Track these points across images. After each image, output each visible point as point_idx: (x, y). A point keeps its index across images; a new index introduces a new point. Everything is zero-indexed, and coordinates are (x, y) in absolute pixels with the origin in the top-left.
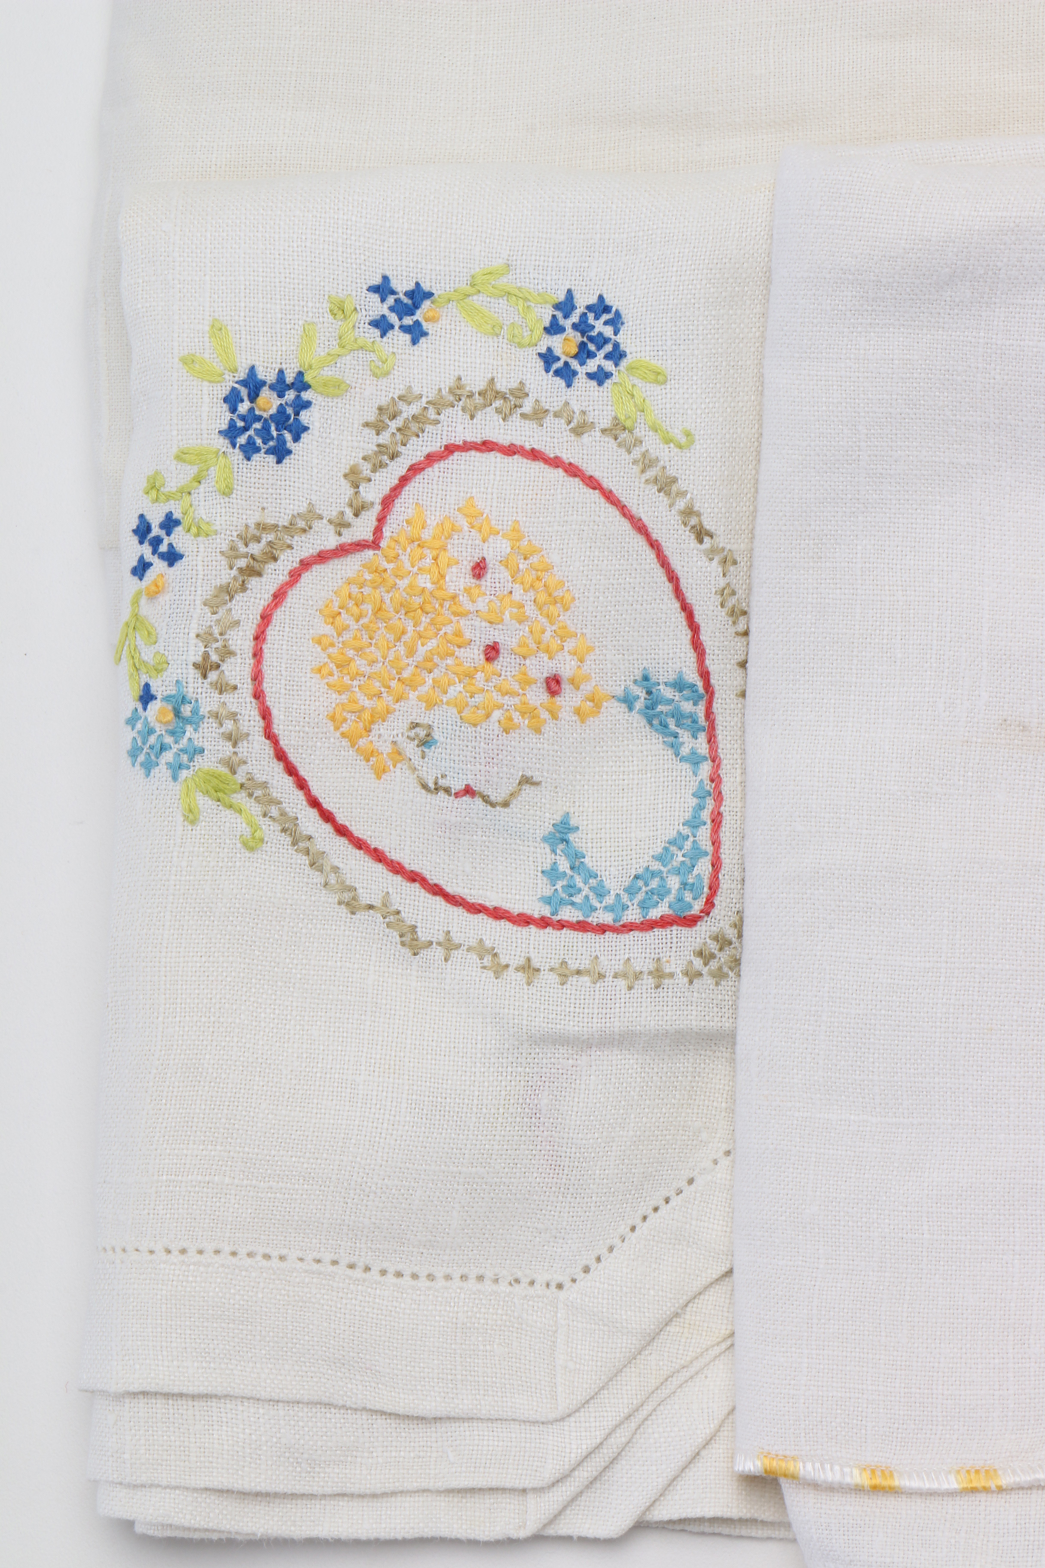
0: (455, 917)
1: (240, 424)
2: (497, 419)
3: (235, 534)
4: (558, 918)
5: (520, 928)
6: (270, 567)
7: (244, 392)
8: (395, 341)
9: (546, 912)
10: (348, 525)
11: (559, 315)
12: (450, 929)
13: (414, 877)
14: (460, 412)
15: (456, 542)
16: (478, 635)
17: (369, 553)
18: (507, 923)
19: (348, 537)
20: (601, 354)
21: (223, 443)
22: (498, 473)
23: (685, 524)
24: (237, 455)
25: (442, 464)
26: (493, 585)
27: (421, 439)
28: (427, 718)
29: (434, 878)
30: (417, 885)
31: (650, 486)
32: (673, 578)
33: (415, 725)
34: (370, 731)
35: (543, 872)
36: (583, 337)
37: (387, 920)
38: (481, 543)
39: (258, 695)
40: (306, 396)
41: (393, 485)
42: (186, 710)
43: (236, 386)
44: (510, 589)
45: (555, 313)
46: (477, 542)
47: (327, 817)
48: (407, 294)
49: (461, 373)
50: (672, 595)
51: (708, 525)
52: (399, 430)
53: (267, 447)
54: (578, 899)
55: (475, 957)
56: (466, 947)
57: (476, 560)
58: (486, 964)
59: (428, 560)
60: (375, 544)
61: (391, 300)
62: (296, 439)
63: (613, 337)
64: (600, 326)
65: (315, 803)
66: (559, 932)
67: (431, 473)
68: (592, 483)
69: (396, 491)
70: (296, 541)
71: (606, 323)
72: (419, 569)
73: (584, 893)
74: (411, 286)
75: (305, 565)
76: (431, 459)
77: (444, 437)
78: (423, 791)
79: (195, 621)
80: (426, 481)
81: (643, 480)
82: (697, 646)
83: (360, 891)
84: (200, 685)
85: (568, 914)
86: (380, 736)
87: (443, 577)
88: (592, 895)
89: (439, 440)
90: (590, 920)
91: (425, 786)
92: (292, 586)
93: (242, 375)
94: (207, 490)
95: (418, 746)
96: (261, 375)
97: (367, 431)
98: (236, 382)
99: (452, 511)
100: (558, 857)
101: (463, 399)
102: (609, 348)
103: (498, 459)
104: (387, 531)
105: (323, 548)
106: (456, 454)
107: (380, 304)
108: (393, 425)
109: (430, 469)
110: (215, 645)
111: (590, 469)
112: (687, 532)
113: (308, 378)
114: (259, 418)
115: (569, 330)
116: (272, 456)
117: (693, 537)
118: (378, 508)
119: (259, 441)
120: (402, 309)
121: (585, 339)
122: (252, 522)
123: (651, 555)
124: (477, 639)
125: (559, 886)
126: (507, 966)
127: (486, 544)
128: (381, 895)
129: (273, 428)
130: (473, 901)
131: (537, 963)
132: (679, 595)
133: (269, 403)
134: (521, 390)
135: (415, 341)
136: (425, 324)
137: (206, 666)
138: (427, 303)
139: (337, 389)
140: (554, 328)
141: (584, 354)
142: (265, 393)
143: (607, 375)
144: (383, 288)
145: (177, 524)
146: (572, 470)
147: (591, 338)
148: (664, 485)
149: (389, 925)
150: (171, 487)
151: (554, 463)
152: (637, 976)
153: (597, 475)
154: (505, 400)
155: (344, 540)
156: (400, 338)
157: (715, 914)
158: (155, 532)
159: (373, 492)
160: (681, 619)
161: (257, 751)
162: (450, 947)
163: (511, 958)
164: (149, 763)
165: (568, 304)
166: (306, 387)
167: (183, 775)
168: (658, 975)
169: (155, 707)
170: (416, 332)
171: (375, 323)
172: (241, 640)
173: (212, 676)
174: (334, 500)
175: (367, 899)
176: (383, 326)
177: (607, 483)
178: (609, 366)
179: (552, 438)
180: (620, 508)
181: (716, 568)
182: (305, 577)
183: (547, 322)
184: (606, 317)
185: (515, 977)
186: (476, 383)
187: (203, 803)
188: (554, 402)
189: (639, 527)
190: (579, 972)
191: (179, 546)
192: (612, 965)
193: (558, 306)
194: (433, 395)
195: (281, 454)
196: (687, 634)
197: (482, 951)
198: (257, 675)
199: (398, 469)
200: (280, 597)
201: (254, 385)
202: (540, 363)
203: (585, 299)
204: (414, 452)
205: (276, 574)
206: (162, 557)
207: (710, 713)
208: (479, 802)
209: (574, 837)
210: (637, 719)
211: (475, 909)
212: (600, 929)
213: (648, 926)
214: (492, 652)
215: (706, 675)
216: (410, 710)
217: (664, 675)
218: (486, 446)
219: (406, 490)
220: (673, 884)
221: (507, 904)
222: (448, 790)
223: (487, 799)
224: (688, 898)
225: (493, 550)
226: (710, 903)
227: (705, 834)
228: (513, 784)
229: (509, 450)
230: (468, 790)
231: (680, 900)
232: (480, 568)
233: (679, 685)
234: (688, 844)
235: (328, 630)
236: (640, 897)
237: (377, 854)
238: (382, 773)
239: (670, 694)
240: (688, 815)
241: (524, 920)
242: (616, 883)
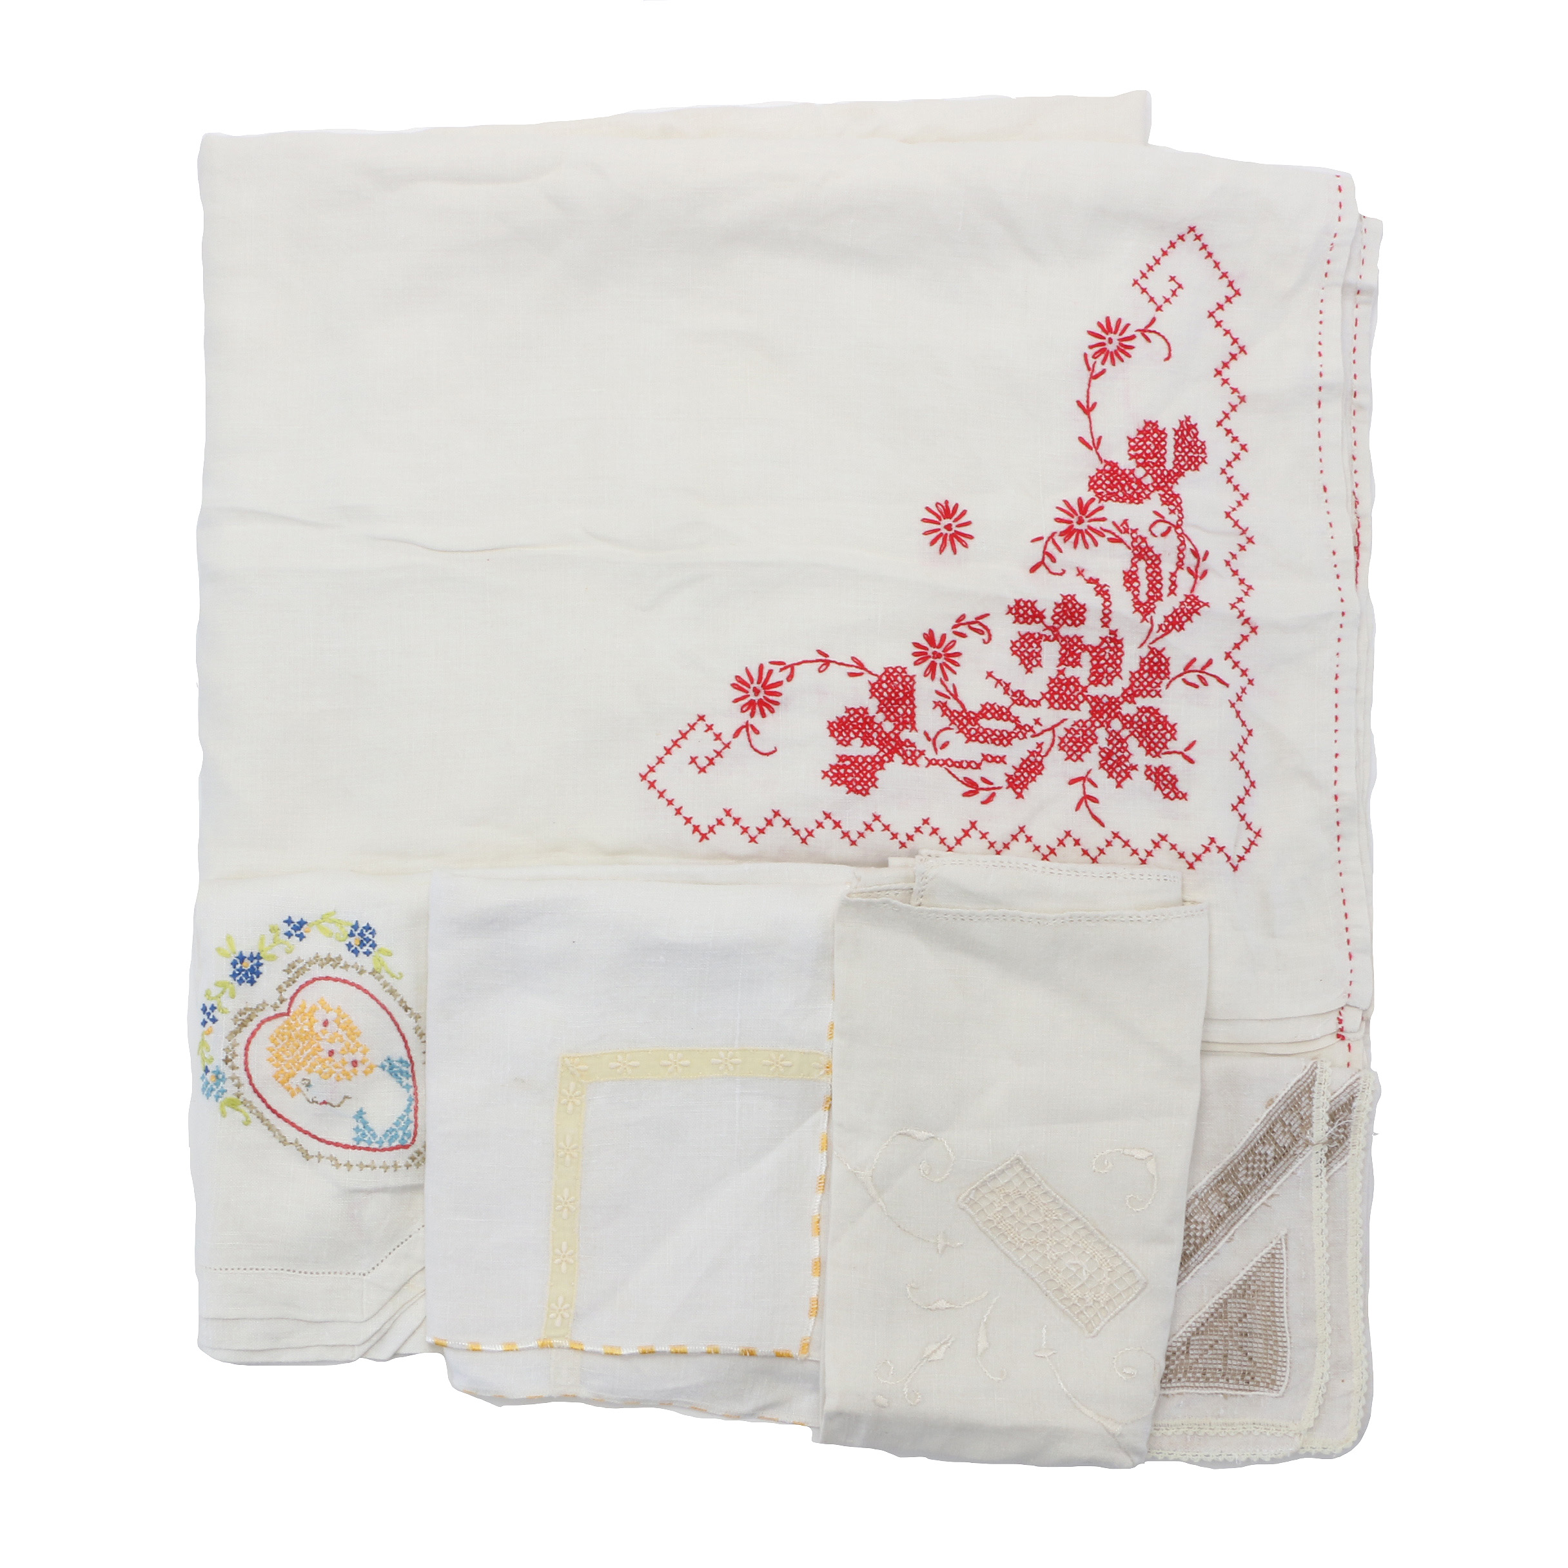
1: (237, 972)
2: (331, 968)
3: (236, 1013)
4: (359, 1146)
6: (250, 1023)
7: (238, 961)
8: (294, 941)
9: (355, 1144)
10: (278, 1007)
11: (353, 930)
12: (319, 1150)
13: (306, 1132)
14: (318, 966)
15: (317, 1013)
16: (326, 1047)
17: (286, 1017)
19: (278, 1012)
20: (368, 945)
21: (231, 980)
23: (400, 1006)
24: (236, 984)
25: (311, 985)
27: (304, 976)
28: (308, 1077)
31: (387, 993)
32: (397, 1024)
33: (304, 1079)
34: (288, 1082)
35: (353, 1129)
36: (362, 938)
37: (297, 1147)
38: (326, 1014)
39: (247, 1070)
40: (261, 961)
42: (220, 1076)
43: (235, 959)
44: (337, 1030)
45: (351, 930)
46: (324, 1013)
47: (274, 1111)
48: (298, 923)
49: (318, 952)
50: (396, 1030)
51: (409, 1005)
52: (296, 972)
53: (247, 980)
54: (366, 1139)
55: (329, 1160)
56: (326, 1157)
57: (324, 1020)
58: (333, 1163)
59: (307, 1020)
60: (288, 1014)
61: (292, 925)
62: (258, 977)
63: (372, 939)
64: (367, 935)
65: (269, 1107)
68: (366, 991)
69: (295, 994)
70: (259, 1014)
71: (370, 933)
72: (304, 1023)
73: (368, 1137)
74: (299, 920)
75: (263, 1022)
76: (308, 983)
78: (308, 1103)
79: (222, 1044)
81: (384, 991)
82: (407, 1047)
83: (287, 1138)
84: (225, 1067)
85: (362, 1144)
86: (292, 1083)
87: (312, 1026)
88: (371, 1138)
90: (370, 1146)
91: (308, 1101)
92: (258, 1030)
93: (237, 955)
94: (226, 996)
95: (306, 1087)
96: (244, 955)
97: (284, 973)
98: (235, 957)
99: (314, 1002)
100: (359, 1123)
101: (319, 961)
102: (371, 943)
104: (292, 1010)
105: (269, 1016)
107: (288, 927)
108: (294, 971)
110: (230, 1053)
111: (365, 987)
112: (401, 1009)
113: (261, 955)
114: (244, 970)
115: (356, 936)
116: (249, 983)
117: (403, 1010)
118: (289, 1001)
119: (244, 978)
120: (296, 929)
122: (242, 1008)
123: (388, 1017)
124: (326, 1049)
125: (359, 1134)
126: (341, 1164)
127: (328, 1014)
128: (294, 1139)
129: (249, 974)
131: (351, 1163)
132: (399, 1029)
133: (247, 965)
134: (339, 958)
135: (301, 940)
136: (305, 934)
137: (227, 1061)
138: (305, 926)
139: (273, 958)
140: (351, 935)
141: (362, 945)
142: (246, 961)
143: (370, 953)
144: (289, 921)
145: (215, 1008)
146: (359, 987)
147: (365, 939)
148: (392, 992)
149: (298, 1150)
150: (213, 995)
151: (352, 984)
152: (388, 1167)
153: (367, 989)
154: (334, 961)
155: (277, 1012)
156: (295, 939)
157: (416, 1143)
158: (208, 1010)
159: (287, 995)
160: (400, 1038)
161: (247, 1090)
162: (320, 1156)
163: (342, 1161)
164: (208, 1096)
165: (356, 927)
166: (261, 958)
167: (220, 1099)
168: (396, 1166)
169: (209, 1074)
170: (301, 937)
171: (286, 934)
172: (240, 1050)
173: (230, 1064)
174: (273, 998)
175: (289, 1141)
176: (289, 935)
177: (372, 992)
178: (371, 949)
179: (351, 975)
180: (377, 1000)
181: (412, 1020)
182: (263, 1026)
183: (349, 932)
184: (370, 931)
185: (343, 1168)
186: (323, 955)
187: (228, 1109)
188: (351, 963)
189: (384, 1007)
190: (367, 1166)
191: (217, 1017)
192: (378, 1163)
193: (353, 927)
194: (308, 960)
195: (252, 982)
196: (403, 1044)
197: (331, 1158)
198: (246, 1063)
199: (296, 987)
200: (253, 1034)
201: (242, 958)
202: (347, 948)
203: (362, 925)
204: (301, 980)
205: (252, 1026)
206: (211, 1020)
207: (412, 1071)
208: (328, 1106)
209: (364, 1116)
210: (386, 1074)
211: (329, 1143)
212: (375, 1150)
213: (391, 1149)
214: (331, 1053)
215: (410, 1058)
216: (302, 1074)
217: (395, 1058)
218: (327, 978)
219: (299, 994)
220: (400, 1133)
221: (340, 1141)
222: (317, 1102)
223: (331, 1105)
224: (406, 1138)
225: (331, 1016)
226: (414, 1140)
227: (412, 1114)
228: (341, 1099)
229: (336, 980)
230: (325, 1102)
231: (403, 1139)
232: (326, 1023)
233: (401, 1061)
234: (405, 1119)
235: (272, 1045)
236: (388, 1138)
237: (293, 1125)
238: (293, 1095)
239: (398, 1064)
240: (405, 1108)
241: (346, 1147)
242: (379, 1133)
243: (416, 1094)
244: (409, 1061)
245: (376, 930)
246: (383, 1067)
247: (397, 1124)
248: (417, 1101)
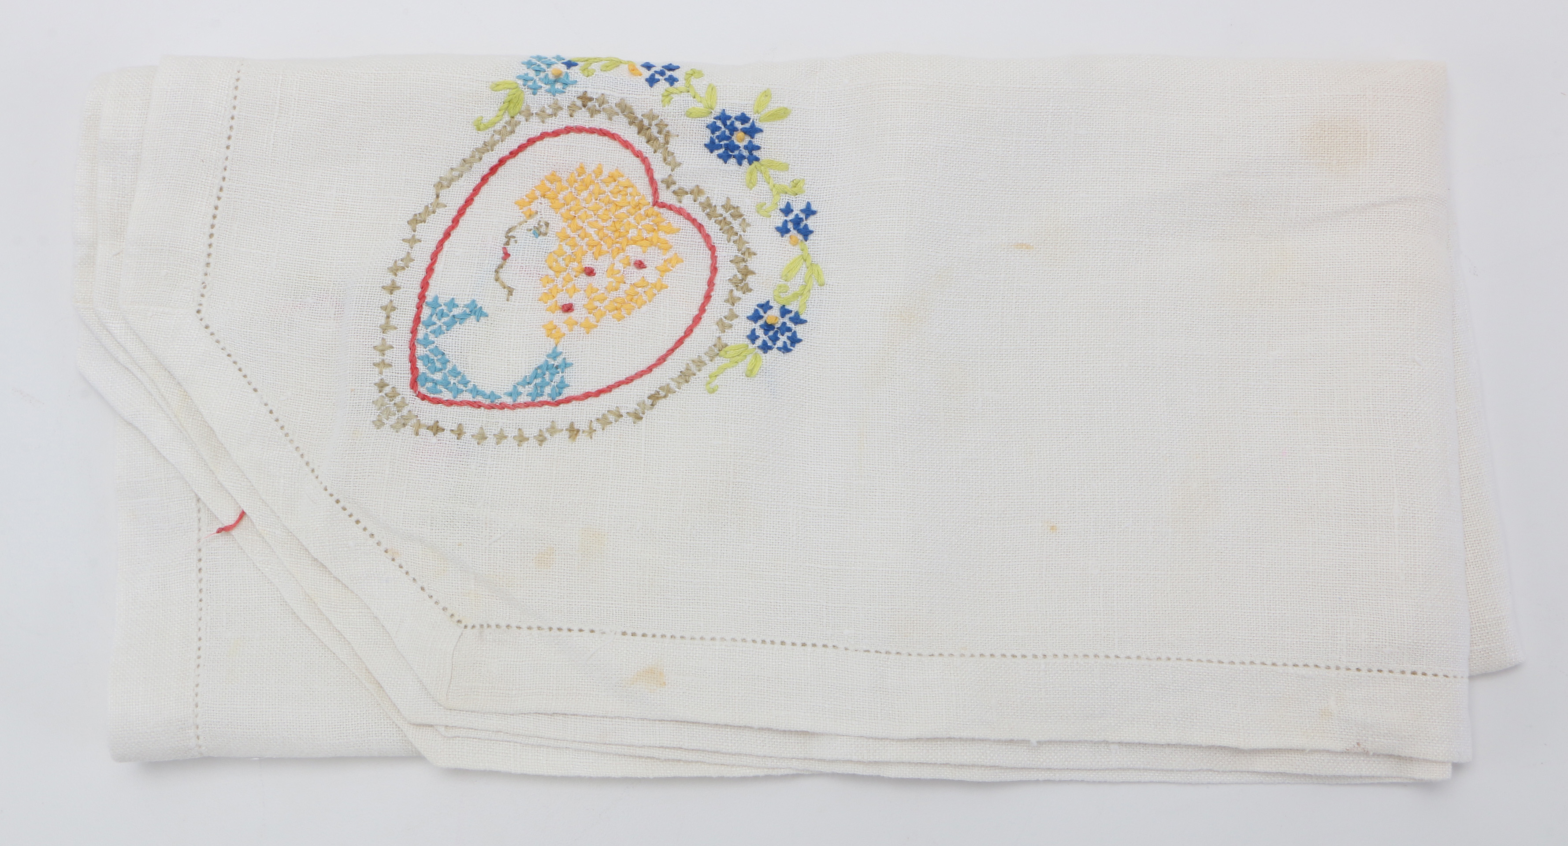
0: (429, 246)
1: (728, 123)
2: (729, 276)
3: (663, 118)
4: (424, 306)
5: (419, 283)
6: (643, 139)
7: (747, 125)
8: (777, 217)
9: (429, 299)
10: (668, 187)
11: (792, 315)
12: (422, 242)
13: (456, 221)
14: (734, 254)
15: (656, 251)
16: (600, 264)
17: (650, 199)
18: (423, 276)
19: (661, 187)
20: (766, 338)
21: (717, 112)
22: (697, 276)
23: (660, 388)
24: (710, 120)
25: (703, 244)
26: (630, 273)
27: (718, 231)
28: (551, 232)
29: (454, 234)
30: (450, 224)
31: (685, 366)
32: (629, 380)
33: (547, 224)
34: (544, 197)
35: (453, 299)
36: (777, 328)
37: (430, 206)
38: (655, 266)
39: (568, 130)
40: (745, 162)
41: (692, 215)
42: (558, 86)
43: (751, 121)
44: (627, 282)
45: (793, 312)
46: (656, 263)
47: (493, 170)
48: (806, 225)
49: (758, 256)
50: (617, 380)
51: (661, 403)
52: (725, 219)
53: (715, 138)
54: (434, 319)
55: (403, 256)
56: (410, 251)
57: (646, 263)
58: (398, 262)
59: (645, 235)
60: (656, 203)
61: (802, 216)
62: (720, 156)
63: (776, 346)
64: (783, 339)
65: (501, 163)
66: (415, 306)
67: (698, 237)
68: (689, 332)
69: (688, 217)
70: (659, 155)
71: (785, 342)
72: (640, 229)
73: (437, 322)
74: (811, 228)
75: (644, 160)
76: (707, 237)
77: (719, 245)
78: (507, 229)
79: (612, 93)
80: (693, 234)
81: (688, 362)
82: (587, 395)
83: (448, 190)
84: (574, 94)
85: (426, 312)
86: (541, 203)
87: (635, 242)
88: (435, 327)
89: (718, 242)
90: (421, 325)
91: (510, 230)
92: (632, 151)
93: (758, 125)
94: (690, 102)
95: (534, 227)
96: (757, 136)
97: (724, 199)
98: (753, 121)
99: (675, 249)
100: (461, 308)
101: (742, 256)
102: (770, 343)
103: (705, 276)
104: (662, 210)
105: (654, 170)
106: (710, 252)
107: (799, 209)
108: (727, 215)
109: (700, 237)
110: (597, 104)
111: (696, 331)
112: (655, 389)
113: (755, 163)
114: (732, 134)
115: (782, 320)
116: (709, 141)
117: (653, 392)
118: (678, 205)
119: (718, 133)
120: (797, 222)
121: (776, 329)
122: (669, 128)
123: (643, 367)
124: (598, 263)
125: (443, 307)
126: (396, 275)
127: (654, 269)
128: (445, 202)
129: (725, 142)
130: (439, 257)
131: (396, 292)
132: (619, 384)
133: (740, 140)
134: (747, 290)
135: (778, 229)
136: (788, 235)
137: (585, 99)
138: (800, 237)
139: (751, 185)
140: (784, 312)
141: (768, 327)
142: (748, 139)
143: (753, 341)
144: (809, 211)
145: (672, 84)
146: (697, 320)
147: (776, 333)
148: (685, 376)
149: (427, 207)
150: (694, 81)
151: (702, 310)
152: (382, 352)
153: (693, 334)
154: (741, 282)
155: (659, 183)
156: (779, 219)
157: (418, 400)
158: (668, 73)
159: (687, 203)
160: (603, 385)
161: (534, 128)
162: (413, 241)
163: (401, 278)
164: (529, 64)
165: (798, 320)
166: (750, 163)
167: (521, 82)
168: (383, 365)
169: (563, 68)
170: (783, 230)
171: (788, 205)
172: (599, 121)
173: (579, 103)
174: (684, 181)
175: (443, 193)
176: (787, 210)
177: (687, 341)
178: (759, 342)
179: (717, 308)
180: (672, 351)
181: (632, 407)
182: (637, 161)
183: (788, 307)
184: (788, 342)
185: (388, 279)
186: (752, 264)
187: (503, 95)
188: (739, 309)
189: (662, 360)
190: (388, 317)
191: (657, 85)
192: (391, 337)
193: (797, 314)
194: (745, 238)
195: (711, 146)
196: (593, 388)
197: (408, 259)
198: (580, 130)
199: (701, 217)
200: (626, 145)
201: (752, 131)
202: (763, 302)
203: (800, 330)
204: (712, 227)
205: (640, 143)
206: (653, 75)
207: (542, 404)
208: (499, 262)
209: (473, 318)
210: (541, 360)
211: (434, 257)
212: (414, 331)
213: (413, 360)
214: (590, 272)
215: (568, 400)
216: (557, 224)
217: (569, 375)
218: (714, 270)
219: (689, 223)
220: (438, 376)
221: (434, 276)
222: (507, 243)
223: (501, 267)
224: (429, 385)
225: (650, 274)
226: (424, 398)
227: (467, 397)
228: (509, 284)
229: (711, 283)
230: (506, 255)
231: (427, 380)
232: (640, 265)
233: (562, 385)
234: (461, 387)
235: (606, 173)
236: (432, 356)
237: (469, 201)
238: (520, 204)
239: (557, 378)
240: (480, 388)
241: (425, 285)
242: (442, 342)
243: (502, 406)
244: (560, 398)
245: (789, 354)
246: (555, 355)
247: (455, 373)
248: (491, 407)
